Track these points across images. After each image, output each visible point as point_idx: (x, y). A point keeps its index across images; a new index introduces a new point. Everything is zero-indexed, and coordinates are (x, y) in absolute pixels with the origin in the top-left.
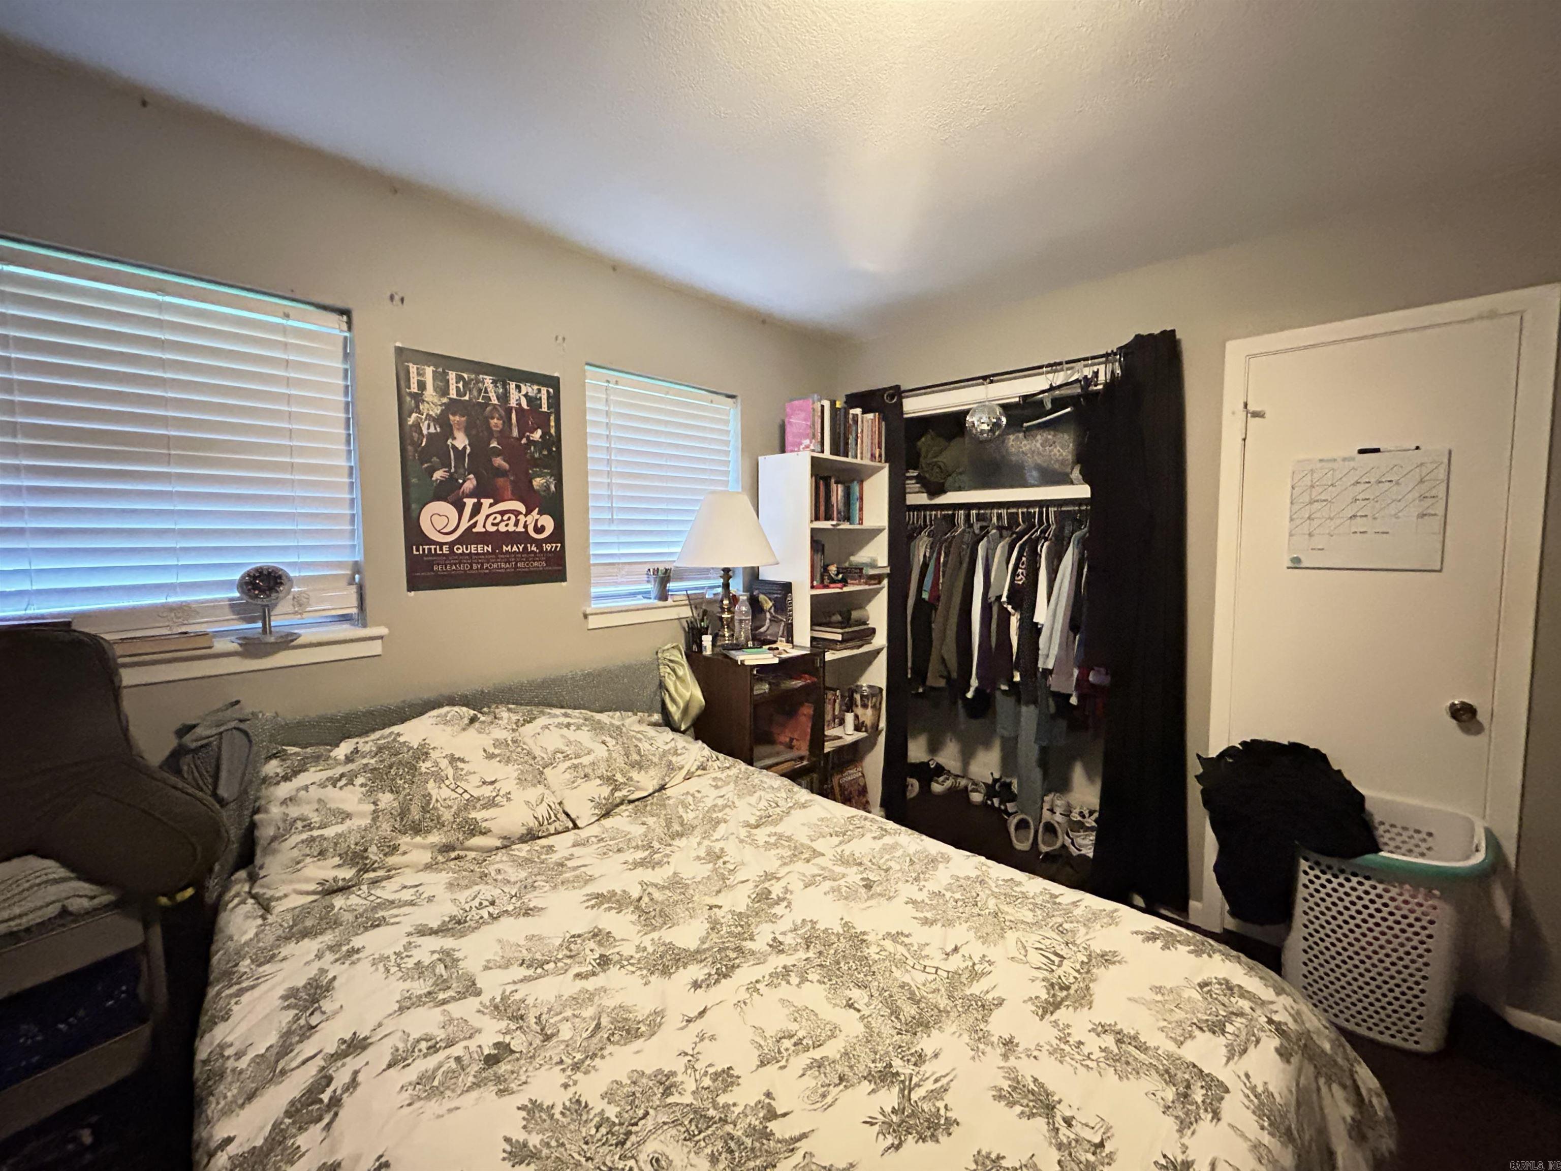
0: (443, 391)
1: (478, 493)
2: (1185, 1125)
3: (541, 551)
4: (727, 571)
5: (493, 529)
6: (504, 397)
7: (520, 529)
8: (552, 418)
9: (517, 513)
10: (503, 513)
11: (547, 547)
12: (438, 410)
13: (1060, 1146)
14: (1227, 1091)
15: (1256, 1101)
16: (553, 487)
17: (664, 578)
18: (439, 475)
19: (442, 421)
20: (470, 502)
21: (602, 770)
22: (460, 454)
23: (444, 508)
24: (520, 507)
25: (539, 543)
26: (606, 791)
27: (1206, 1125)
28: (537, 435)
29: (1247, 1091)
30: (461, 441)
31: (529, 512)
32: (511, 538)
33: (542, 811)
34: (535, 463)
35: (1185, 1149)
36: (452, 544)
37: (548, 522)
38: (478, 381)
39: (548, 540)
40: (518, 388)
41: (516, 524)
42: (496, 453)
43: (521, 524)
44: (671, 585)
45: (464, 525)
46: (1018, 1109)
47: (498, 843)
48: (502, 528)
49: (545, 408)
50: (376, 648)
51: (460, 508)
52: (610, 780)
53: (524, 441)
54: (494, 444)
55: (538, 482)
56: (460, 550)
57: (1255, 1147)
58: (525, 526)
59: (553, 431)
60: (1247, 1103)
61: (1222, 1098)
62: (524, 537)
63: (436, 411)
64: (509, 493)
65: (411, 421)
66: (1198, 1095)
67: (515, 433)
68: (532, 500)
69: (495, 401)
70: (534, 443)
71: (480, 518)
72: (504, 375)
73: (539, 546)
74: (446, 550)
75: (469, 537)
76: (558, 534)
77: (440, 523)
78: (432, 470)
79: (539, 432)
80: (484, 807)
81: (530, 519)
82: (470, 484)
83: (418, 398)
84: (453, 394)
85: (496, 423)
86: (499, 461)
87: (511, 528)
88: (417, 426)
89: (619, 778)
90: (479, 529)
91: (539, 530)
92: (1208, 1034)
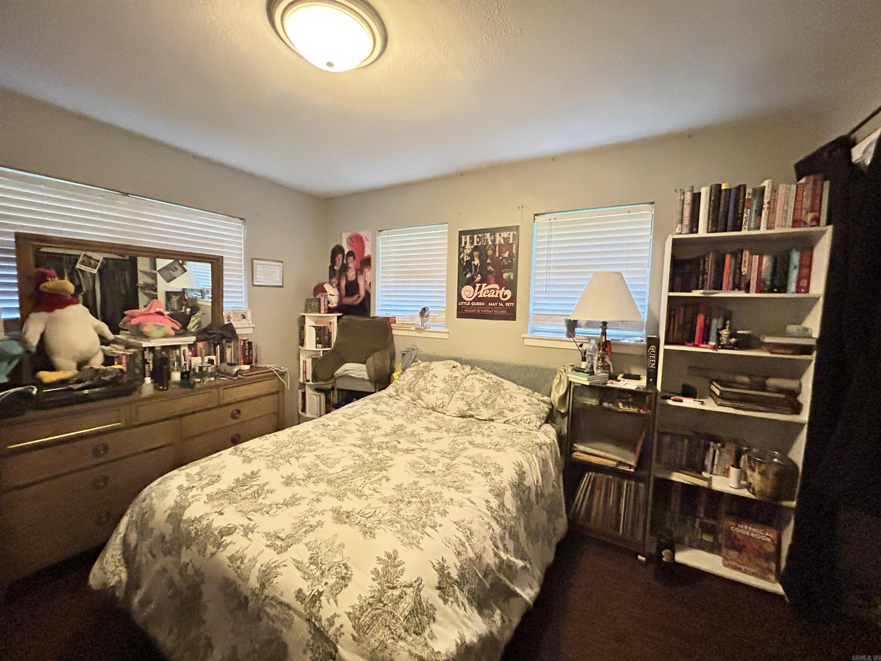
0: (472, 243)
1: (481, 282)
2: (267, 535)
3: (505, 306)
4: (605, 324)
5: (485, 296)
6: (494, 241)
7: (496, 296)
8: (514, 245)
9: (495, 289)
10: (490, 289)
11: (507, 304)
12: (470, 251)
13: (271, 505)
14: (278, 553)
15: (273, 566)
16: (512, 277)
17: (572, 325)
18: (468, 276)
19: (471, 255)
20: (478, 285)
21: (469, 400)
22: (476, 267)
23: (469, 288)
24: (497, 286)
25: (504, 302)
26: (466, 408)
27: (265, 541)
28: (506, 255)
29: (278, 562)
30: (477, 262)
31: (500, 289)
32: (493, 300)
33: (439, 402)
34: (504, 267)
35: (258, 533)
36: (471, 302)
37: (509, 293)
38: (484, 236)
39: (508, 301)
40: (500, 235)
41: (495, 294)
42: (489, 264)
43: (497, 294)
44: (577, 330)
45: (475, 295)
46: (288, 499)
47: (425, 406)
48: (489, 296)
49: (511, 242)
50: (446, 336)
51: (474, 287)
52: (469, 405)
53: (501, 258)
54: (489, 261)
55: (505, 275)
56: (473, 304)
57: (254, 559)
58: (499, 295)
59: (514, 251)
60: (272, 561)
61: (275, 550)
62: (498, 300)
63: (469, 252)
64: (493, 280)
65: (461, 257)
66: (278, 542)
67: (497, 255)
68: (502, 283)
69: (490, 243)
70: (505, 258)
71: (481, 292)
72: (493, 231)
73: (504, 304)
74: (469, 304)
75: (477, 299)
76: (513, 299)
77: (467, 293)
78: (466, 275)
79: (508, 253)
80: (426, 393)
81: (501, 292)
82: (479, 278)
83: (464, 248)
84: (475, 244)
85: (490, 252)
86: (490, 268)
87: (493, 296)
88: (463, 258)
89: (473, 406)
90: (480, 296)
91: (505, 296)
92: (309, 556)
